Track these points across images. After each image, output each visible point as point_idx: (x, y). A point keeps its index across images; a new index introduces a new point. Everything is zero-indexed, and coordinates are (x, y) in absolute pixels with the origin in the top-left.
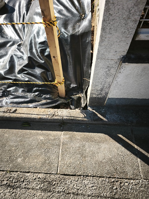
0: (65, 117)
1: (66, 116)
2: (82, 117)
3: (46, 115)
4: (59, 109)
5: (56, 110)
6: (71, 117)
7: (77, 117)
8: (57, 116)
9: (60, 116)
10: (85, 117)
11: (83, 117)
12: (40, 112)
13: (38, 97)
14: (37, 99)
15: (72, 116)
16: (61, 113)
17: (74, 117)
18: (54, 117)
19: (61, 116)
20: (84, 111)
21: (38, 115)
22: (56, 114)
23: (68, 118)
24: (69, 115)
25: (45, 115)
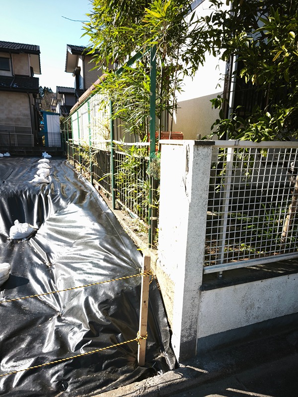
0: (160, 385)
1: (161, 383)
2: (179, 377)
3: (136, 391)
4: (148, 379)
5: (144, 380)
6: (167, 382)
7: (174, 380)
8: (150, 387)
9: (153, 386)
10: (183, 377)
11: (181, 377)
12: (126, 391)
13: (113, 373)
14: (112, 376)
15: (167, 380)
16: (153, 382)
17: (170, 381)
18: (146, 390)
19: (155, 386)
20: (177, 370)
21: (125, 395)
22: (148, 385)
23: (164, 384)
24: (164, 381)
25: (134, 392)
